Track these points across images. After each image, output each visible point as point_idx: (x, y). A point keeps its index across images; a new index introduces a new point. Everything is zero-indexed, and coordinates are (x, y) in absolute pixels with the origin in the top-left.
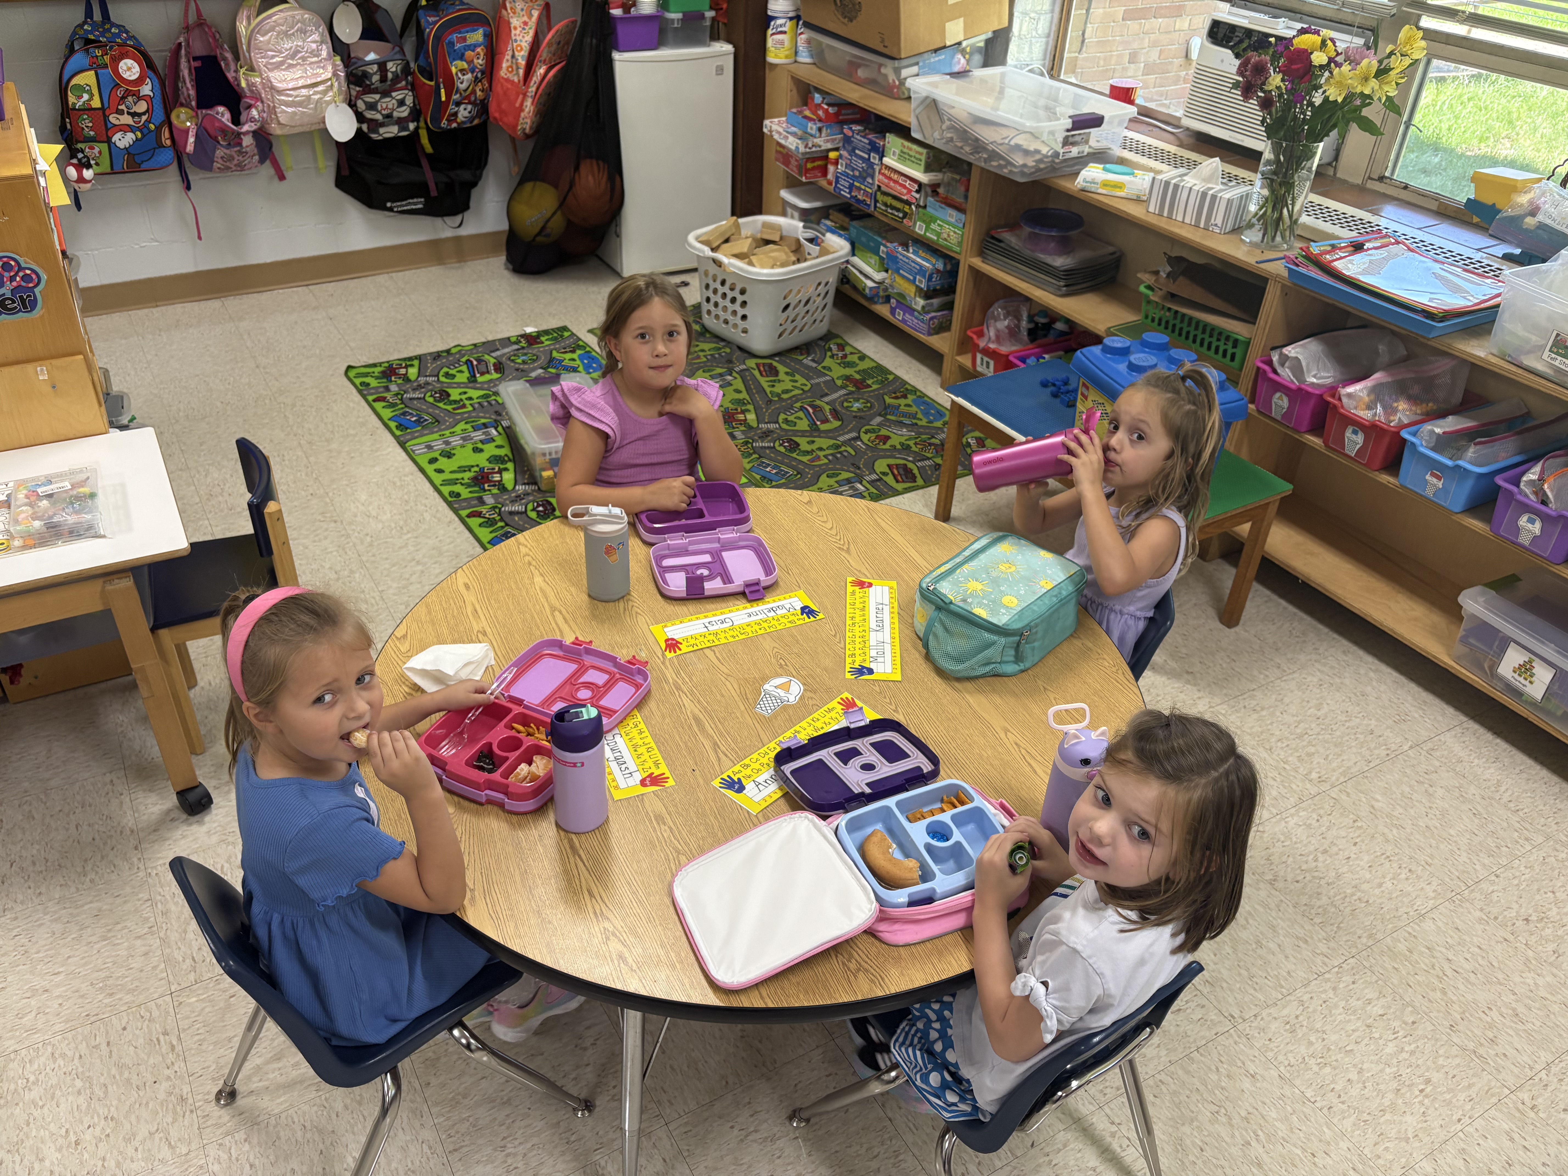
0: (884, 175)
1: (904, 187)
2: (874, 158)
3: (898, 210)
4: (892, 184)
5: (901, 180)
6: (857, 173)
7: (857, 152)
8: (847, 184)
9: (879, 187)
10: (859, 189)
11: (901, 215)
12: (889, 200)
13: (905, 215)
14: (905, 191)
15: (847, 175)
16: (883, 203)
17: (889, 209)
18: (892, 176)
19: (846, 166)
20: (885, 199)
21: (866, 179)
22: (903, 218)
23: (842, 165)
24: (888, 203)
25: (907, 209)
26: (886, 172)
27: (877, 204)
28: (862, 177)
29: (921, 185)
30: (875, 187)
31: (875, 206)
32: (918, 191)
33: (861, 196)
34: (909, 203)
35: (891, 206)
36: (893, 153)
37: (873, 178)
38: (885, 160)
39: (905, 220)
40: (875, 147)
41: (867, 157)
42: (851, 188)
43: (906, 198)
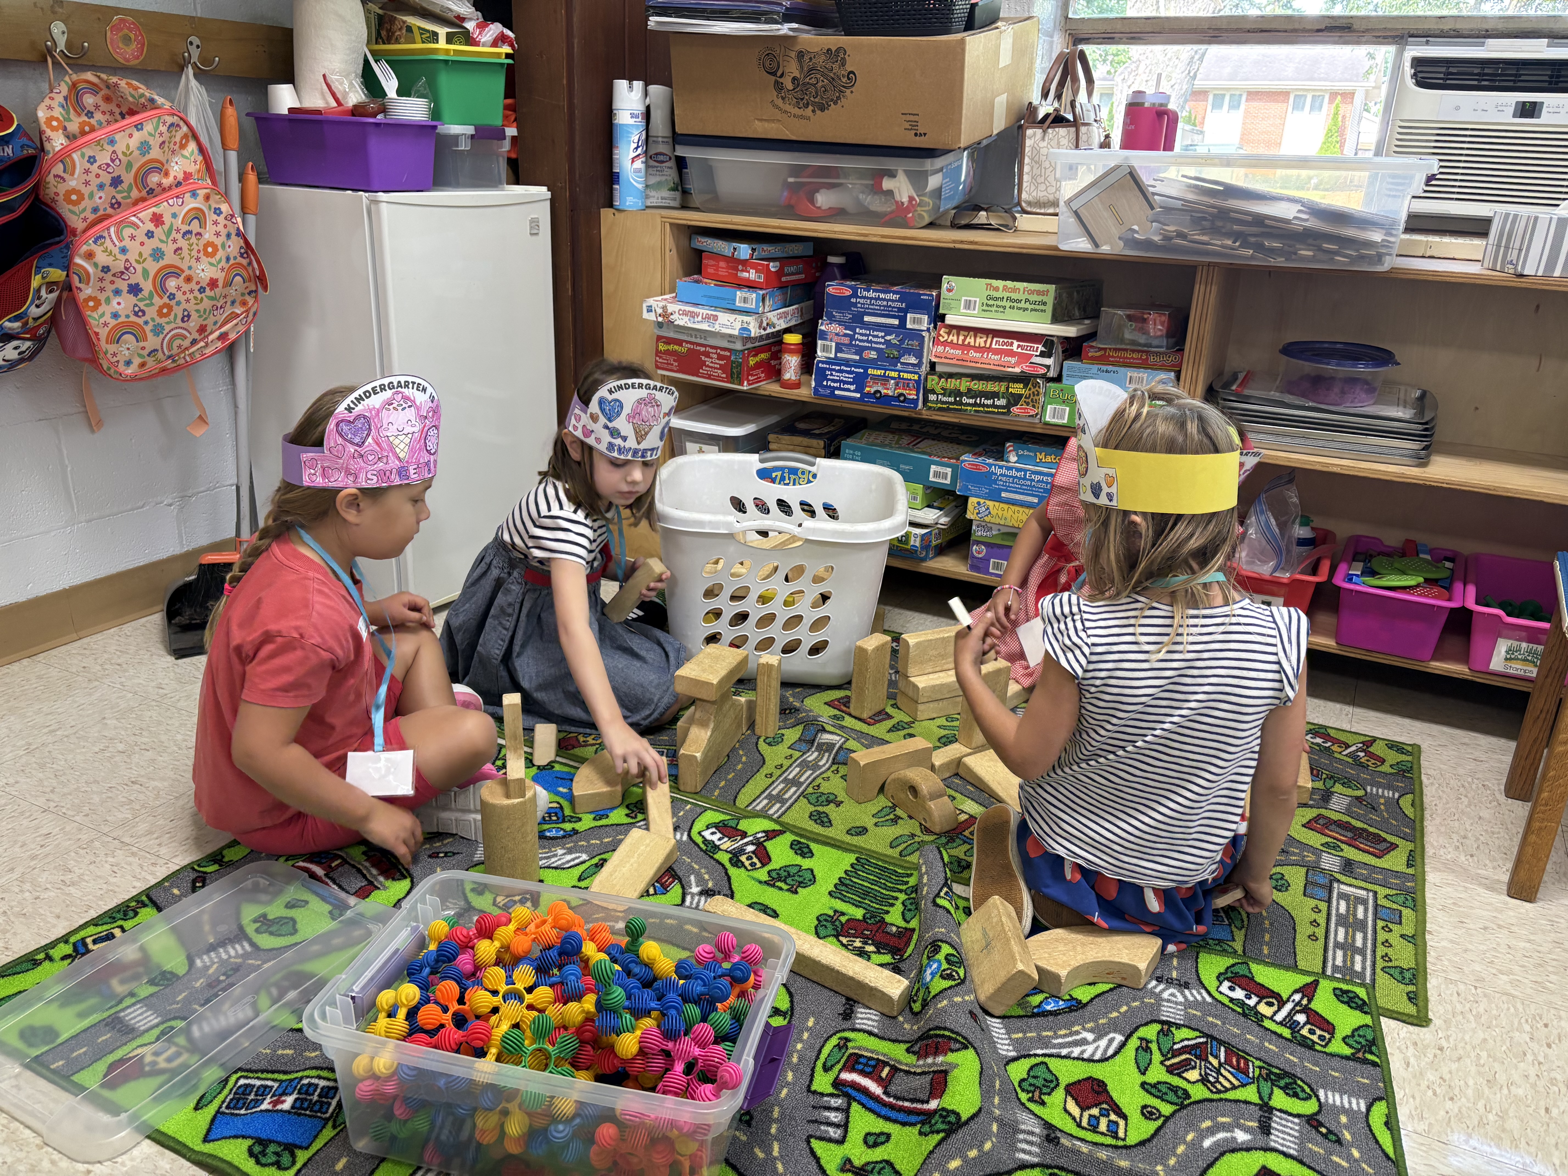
0: (945, 344)
1: (1010, 353)
2: (917, 321)
3: (994, 395)
4: (973, 354)
5: (997, 343)
6: (873, 355)
7: (867, 319)
8: (850, 377)
9: (933, 365)
10: (885, 379)
11: (1002, 402)
12: (964, 385)
13: (1015, 399)
14: (1013, 360)
15: (847, 363)
16: (946, 392)
17: (965, 400)
18: (970, 340)
19: (839, 349)
20: (952, 384)
21: (898, 359)
22: (1008, 406)
23: (825, 349)
24: (963, 389)
25: (1017, 388)
26: (953, 338)
27: (932, 397)
28: (889, 359)
29: (1048, 342)
30: (925, 368)
31: (926, 400)
32: (1043, 354)
33: (890, 390)
34: (1024, 379)
35: (970, 393)
36: (968, 305)
37: (919, 355)
38: (950, 320)
39: (1015, 410)
40: (916, 305)
41: (896, 322)
42: (860, 381)
43: (1017, 370)
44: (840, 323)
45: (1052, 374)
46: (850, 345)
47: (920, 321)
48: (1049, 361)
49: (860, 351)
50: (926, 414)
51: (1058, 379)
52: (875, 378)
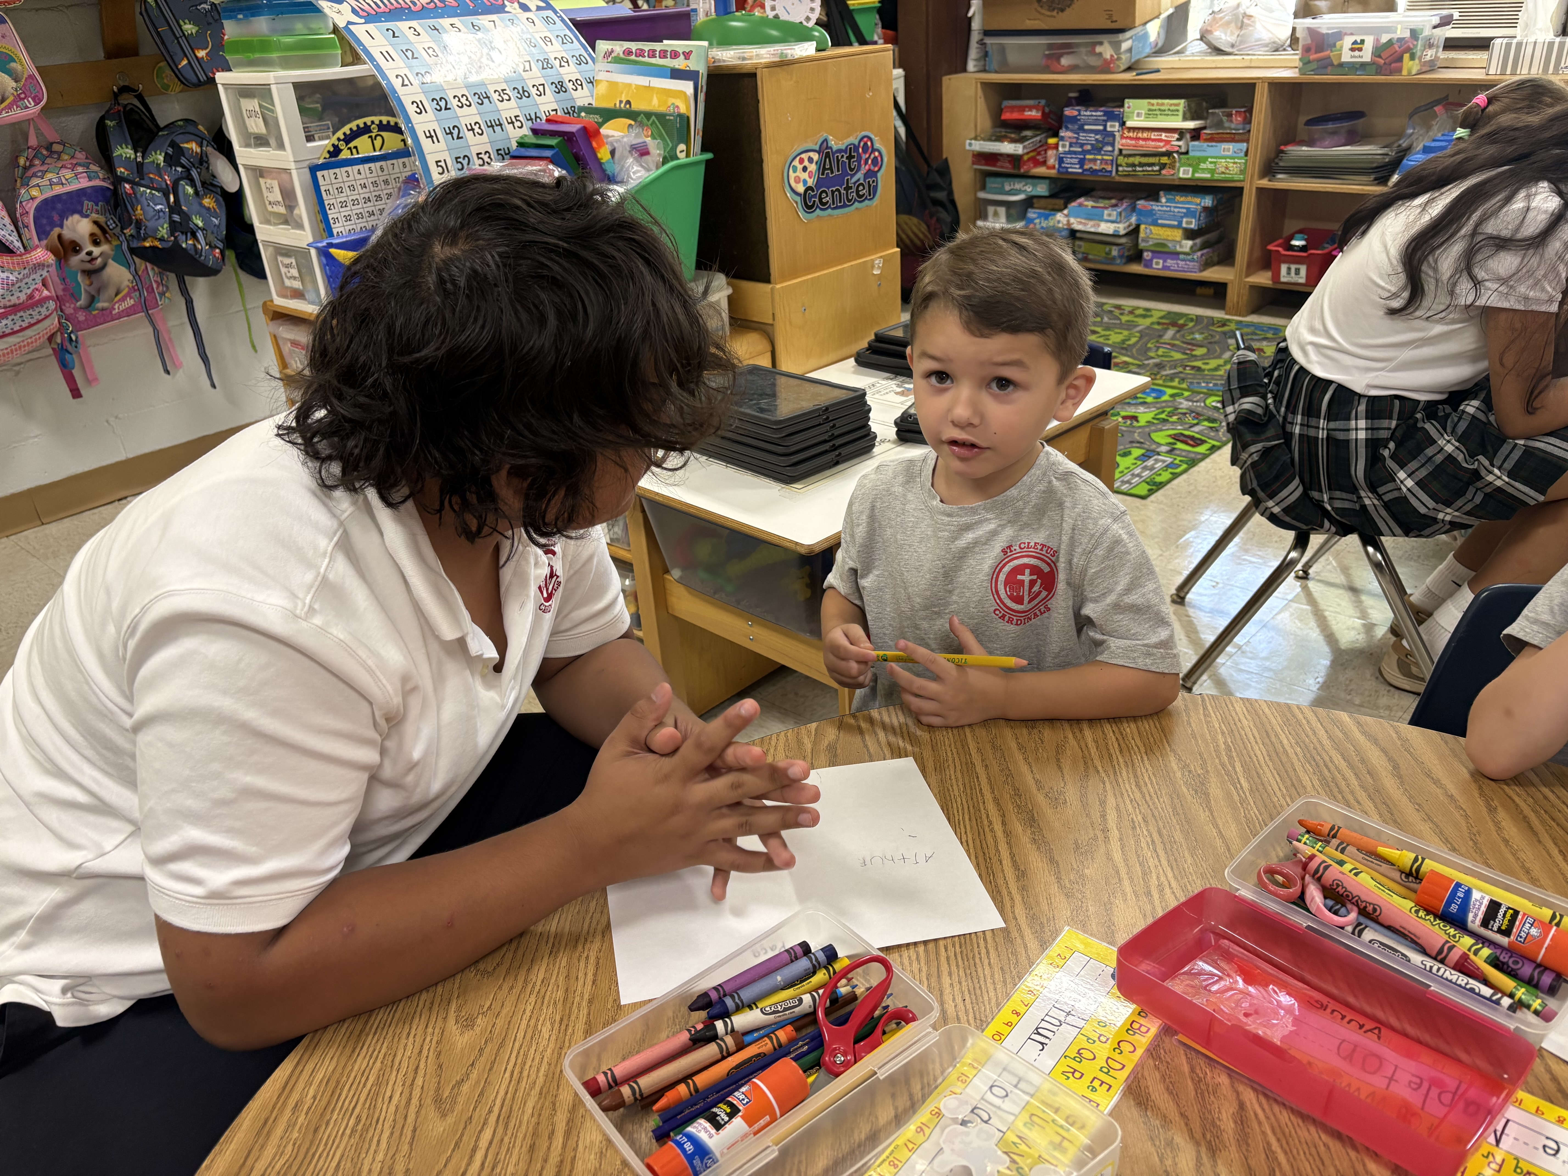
0: (1127, 138)
1: (1160, 140)
3: (1153, 165)
4: (1141, 142)
5: (1153, 135)
6: (1089, 147)
7: (1085, 127)
8: (1076, 161)
9: (1121, 150)
10: (1095, 160)
11: (1157, 168)
12: (1137, 160)
13: (1163, 166)
14: (1162, 144)
15: (1075, 153)
16: (1128, 165)
17: (1138, 169)
18: (1140, 135)
19: (1071, 146)
20: (1131, 160)
21: (1101, 149)
22: (1160, 171)
23: (1064, 146)
24: (1137, 162)
25: (1164, 160)
26: (1131, 134)
27: (1120, 169)
28: (1097, 149)
29: (1181, 133)
30: (1116, 152)
31: (1117, 171)
32: (1178, 140)
33: (1097, 167)
34: (1168, 154)
35: (1141, 165)
36: (1139, 115)
37: (1113, 145)
38: (1129, 124)
39: (1163, 172)
40: (1111, 116)
41: (1101, 128)
42: (1082, 162)
43: (1164, 149)
44: (1072, 131)
45: (1183, 150)
46: (1076, 143)
47: (1113, 126)
48: (1180, 143)
49: (1082, 145)
50: (1118, 179)
51: (1187, 153)
52: (1090, 160)
